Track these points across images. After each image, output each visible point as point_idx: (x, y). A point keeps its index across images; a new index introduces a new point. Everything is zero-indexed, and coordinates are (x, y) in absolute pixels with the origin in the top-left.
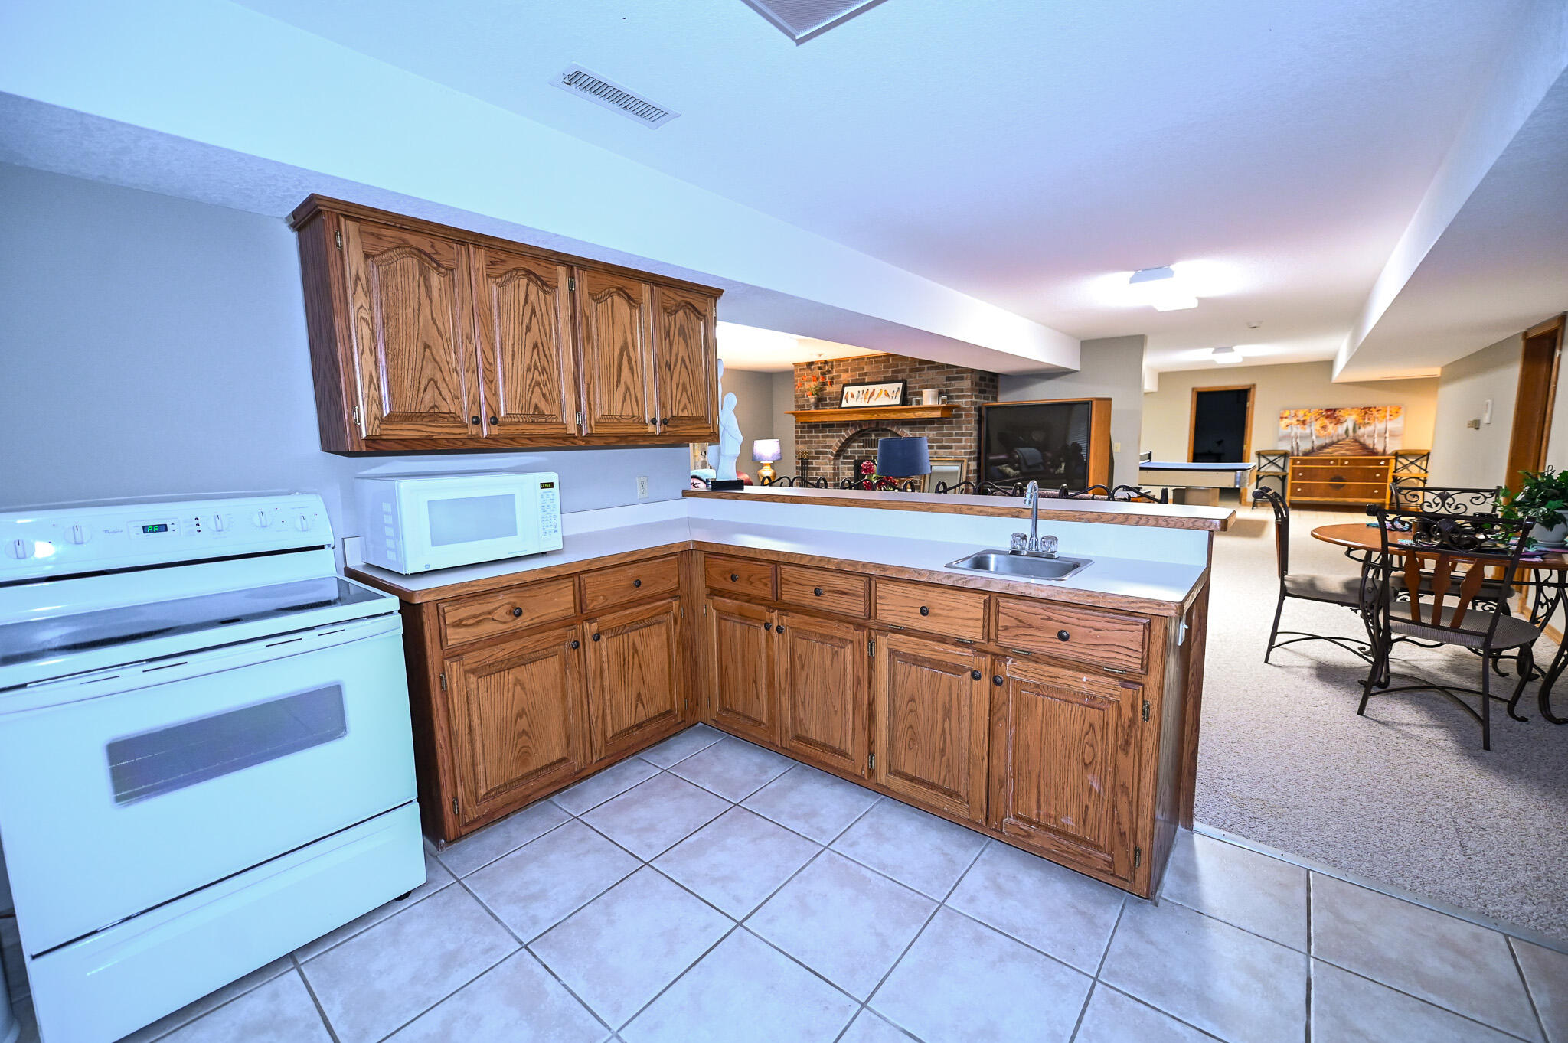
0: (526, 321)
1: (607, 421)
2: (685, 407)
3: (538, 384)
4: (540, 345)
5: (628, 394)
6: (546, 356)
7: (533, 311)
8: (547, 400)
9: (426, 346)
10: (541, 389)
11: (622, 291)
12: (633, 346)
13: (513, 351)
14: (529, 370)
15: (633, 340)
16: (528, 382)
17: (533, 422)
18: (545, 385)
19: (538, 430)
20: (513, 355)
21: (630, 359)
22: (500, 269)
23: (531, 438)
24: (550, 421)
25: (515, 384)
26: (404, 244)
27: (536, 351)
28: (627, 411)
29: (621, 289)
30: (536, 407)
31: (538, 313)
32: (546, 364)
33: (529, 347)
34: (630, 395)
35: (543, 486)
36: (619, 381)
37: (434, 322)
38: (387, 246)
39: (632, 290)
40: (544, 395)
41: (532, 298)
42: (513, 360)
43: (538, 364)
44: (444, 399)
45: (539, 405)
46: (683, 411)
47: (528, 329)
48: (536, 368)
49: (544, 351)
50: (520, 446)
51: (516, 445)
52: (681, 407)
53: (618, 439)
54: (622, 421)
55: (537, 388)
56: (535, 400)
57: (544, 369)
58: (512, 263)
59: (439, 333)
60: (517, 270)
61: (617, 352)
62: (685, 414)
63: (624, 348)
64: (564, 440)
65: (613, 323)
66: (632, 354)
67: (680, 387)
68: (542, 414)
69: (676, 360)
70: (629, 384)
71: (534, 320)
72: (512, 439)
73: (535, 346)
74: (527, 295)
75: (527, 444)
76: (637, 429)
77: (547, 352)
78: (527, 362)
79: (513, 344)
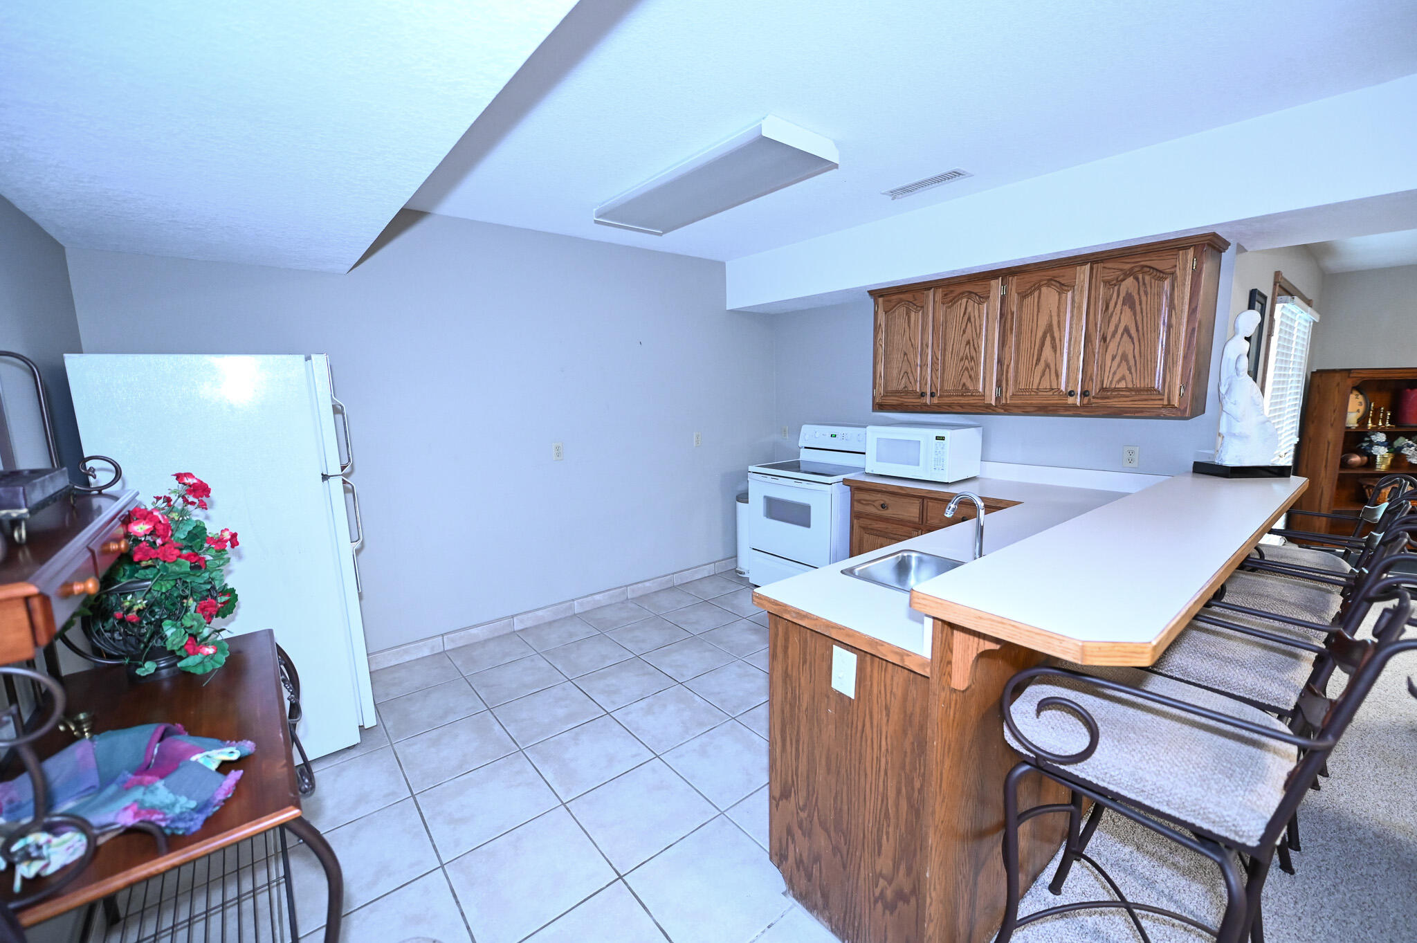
0: (964, 326)
1: (1024, 393)
2: (1123, 378)
3: (967, 369)
4: (971, 342)
5: (1048, 370)
6: (975, 349)
7: (969, 319)
8: (972, 380)
9: (905, 354)
10: (969, 372)
11: (1050, 282)
12: (1059, 326)
13: (952, 349)
14: (962, 360)
15: (1059, 322)
16: (960, 368)
17: (962, 395)
18: (972, 369)
19: (963, 400)
20: (952, 352)
21: (1053, 339)
22: (951, 296)
23: (961, 406)
24: (974, 394)
25: (951, 370)
26: (901, 301)
27: (968, 347)
28: (1045, 384)
29: (1051, 280)
30: (964, 385)
31: (972, 319)
32: (974, 354)
33: (964, 343)
34: (1050, 371)
35: (937, 438)
36: (1038, 360)
37: (910, 340)
38: (893, 304)
39: (1063, 276)
40: (970, 377)
41: (969, 309)
42: (952, 354)
43: (969, 355)
44: (911, 383)
45: (966, 384)
46: (1119, 381)
47: (964, 332)
48: (967, 358)
49: (974, 345)
50: (955, 411)
51: (951, 410)
52: (1117, 378)
53: (1036, 409)
54: (1040, 393)
55: (966, 372)
56: (964, 380)
57: (972, 358)
58: (959, 290)
59: (912, 345)
60: (963, 293)
61: (1040, 334)
62: (1122, 385)
63: (1049, 329)
64: (987, 408)
65: (1038, 311)
66: (1056, 335)
67: (1118, 359)
68: (968, 390)
69: (1115, 331)
70: (1049, 361)
71: (969, 325)
72: (949, 406)
73: (968, 343)
74: (966, 309)
75: (961, 410)
76: (1055, 400)
77: (976, 346)
78: (961, 354)
79: (953, 345)
